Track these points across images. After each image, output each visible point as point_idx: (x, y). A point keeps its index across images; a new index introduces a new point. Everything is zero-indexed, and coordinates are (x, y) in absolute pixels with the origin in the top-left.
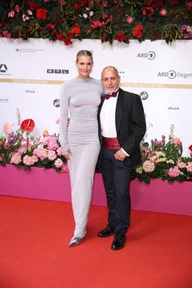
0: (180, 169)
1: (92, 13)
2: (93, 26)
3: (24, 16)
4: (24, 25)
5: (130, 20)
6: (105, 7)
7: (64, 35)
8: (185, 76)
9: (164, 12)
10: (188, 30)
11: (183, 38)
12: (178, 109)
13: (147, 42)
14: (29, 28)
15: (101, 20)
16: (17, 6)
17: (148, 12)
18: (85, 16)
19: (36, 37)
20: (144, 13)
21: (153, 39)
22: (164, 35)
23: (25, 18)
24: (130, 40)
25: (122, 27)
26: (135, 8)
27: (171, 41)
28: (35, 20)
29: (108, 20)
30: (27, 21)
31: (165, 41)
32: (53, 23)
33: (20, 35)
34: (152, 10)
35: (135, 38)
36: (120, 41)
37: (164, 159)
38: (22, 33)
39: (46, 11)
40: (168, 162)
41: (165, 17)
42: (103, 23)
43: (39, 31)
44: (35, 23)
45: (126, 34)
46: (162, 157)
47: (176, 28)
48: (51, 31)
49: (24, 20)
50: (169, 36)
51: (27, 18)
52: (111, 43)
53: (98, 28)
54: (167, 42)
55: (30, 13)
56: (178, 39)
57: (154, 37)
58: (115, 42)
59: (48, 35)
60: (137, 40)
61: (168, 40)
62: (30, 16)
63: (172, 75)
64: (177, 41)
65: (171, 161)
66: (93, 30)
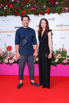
0: (67, 60)
1: (30, 5)
2: (31, 10)
3: (4, 8)
4: (5, 11)
5: (45, 7)
6: (35, 3)
7: (20, 14)
8: (66, 26)
9: (57, 3)
10: (66, 9)
11: (64, 12)
12: (64, 38)
13: (51, 14)
14: (7, 12)
15: (34, 7)
16: (1, 4)
17: (51, 3)
18: (28, 6)
19: (10, 15)
20: (50, 4)
21: (53, 13)
22: (58, 11)
23: (5, 8)
24: (45, 14)
25: (42, 9)
26: (46, 2)
27: (60, 13)
28: (9, 9)
29: (36, 7)
30: (6, 9)
31: (58, 13)
32: (16, 10)
33: (4, 15)
34: (52, 3)
35: (47, 13)
36: (41, 15)
37: (61, 57)
38: (4, 14)
39: (13, 5)
40: (63, 58)
41: (57, 5)
42: (35, 8)
43: (11, 13)
44: (9, 10)
45: (43, 12)
46: (60, 56)
47: (62, 9)
48: (15, 13)
49: (5, 9)
50: (59, 12)
51: (6, 8)
52: (38, 15)
53: (33, 10)
54: (59, 14)
55: (7, 6)
56: (63, 12)
57: (54, 12)
58: (40, 15)
59: (14, 14)
60: (48, 14)
61: (59, 13)
62: (7, 7)
63: (61, 26)
64: (62, 13)
65: (64, 58)
66: (31, 11)
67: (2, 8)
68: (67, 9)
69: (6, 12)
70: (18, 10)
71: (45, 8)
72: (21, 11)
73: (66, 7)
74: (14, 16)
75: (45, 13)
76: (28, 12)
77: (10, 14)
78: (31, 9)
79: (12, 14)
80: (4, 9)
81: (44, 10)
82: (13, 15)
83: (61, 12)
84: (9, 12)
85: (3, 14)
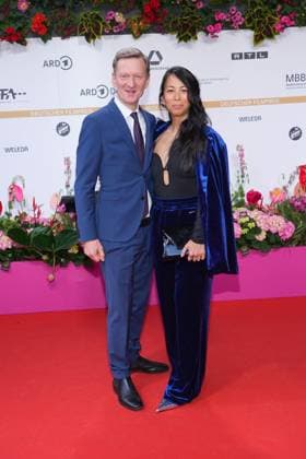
68: (119, 18)
71: (27, 11)
73: (115, 11)
75: (27, 36)
81: (22, 20)
83: (98, 34)
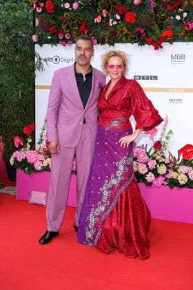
67: (104, 21)
69: (114, 33)
70: (148, 28)
72: (158, 31)
74: (137, 44)
76: (178, 34)
77: (124, 39)
78: (188, 26)
79: (129, 39)
80: (109, 26)
82: (132, 41)
84: (122, 32)
85: (106, 38)
